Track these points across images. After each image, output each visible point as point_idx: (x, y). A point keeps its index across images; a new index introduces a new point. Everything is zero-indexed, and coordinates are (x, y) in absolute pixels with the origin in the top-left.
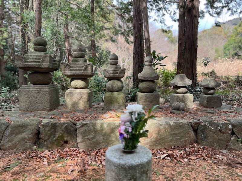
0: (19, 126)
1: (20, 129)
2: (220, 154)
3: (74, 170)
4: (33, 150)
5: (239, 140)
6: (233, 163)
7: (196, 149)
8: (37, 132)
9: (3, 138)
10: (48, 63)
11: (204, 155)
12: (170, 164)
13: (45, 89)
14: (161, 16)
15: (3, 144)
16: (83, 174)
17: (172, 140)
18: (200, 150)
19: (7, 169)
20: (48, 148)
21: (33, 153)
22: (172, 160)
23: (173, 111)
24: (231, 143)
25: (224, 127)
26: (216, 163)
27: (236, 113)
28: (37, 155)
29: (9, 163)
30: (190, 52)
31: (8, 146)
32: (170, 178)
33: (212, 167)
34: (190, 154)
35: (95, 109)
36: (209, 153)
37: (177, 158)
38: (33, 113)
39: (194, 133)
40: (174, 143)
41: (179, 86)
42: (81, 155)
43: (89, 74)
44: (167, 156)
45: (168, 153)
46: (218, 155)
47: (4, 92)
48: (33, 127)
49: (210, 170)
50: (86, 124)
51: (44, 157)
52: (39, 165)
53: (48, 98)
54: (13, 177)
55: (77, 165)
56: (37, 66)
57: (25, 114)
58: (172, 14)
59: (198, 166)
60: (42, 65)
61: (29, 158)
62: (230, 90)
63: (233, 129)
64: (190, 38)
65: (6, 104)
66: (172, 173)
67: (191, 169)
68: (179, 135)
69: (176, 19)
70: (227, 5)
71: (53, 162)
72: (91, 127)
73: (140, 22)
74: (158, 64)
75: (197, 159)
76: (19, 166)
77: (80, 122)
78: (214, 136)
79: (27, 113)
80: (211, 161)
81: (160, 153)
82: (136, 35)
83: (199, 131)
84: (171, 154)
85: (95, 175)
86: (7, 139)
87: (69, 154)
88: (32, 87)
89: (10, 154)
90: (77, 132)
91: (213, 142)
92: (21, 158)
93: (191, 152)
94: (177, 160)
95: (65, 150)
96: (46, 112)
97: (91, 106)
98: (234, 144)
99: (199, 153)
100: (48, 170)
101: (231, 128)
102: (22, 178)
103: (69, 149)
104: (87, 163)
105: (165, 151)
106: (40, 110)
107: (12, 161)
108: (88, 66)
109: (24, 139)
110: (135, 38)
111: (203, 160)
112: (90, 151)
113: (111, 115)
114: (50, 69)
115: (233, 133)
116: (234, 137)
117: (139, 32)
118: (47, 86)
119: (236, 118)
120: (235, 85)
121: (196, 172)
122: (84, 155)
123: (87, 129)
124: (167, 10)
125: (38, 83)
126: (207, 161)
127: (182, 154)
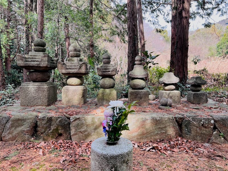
0: (19, 120)
1: (20, 122)
2: (202, 147)
3: (66, 160)
4: (30, 142)
5: (221, 134)
6: (213, 155)
7: (179, 142)
8: (34, 125)
9: (4, 130)
10: (47, 63)
11: (187, 148)
12: (154, 156)
13: (43, 86)
14: (155, 17)
15: (4, 136)
16: (73, 163)
17: (157, 134)
18: (183, 143)
19: (7, 158)
20: (44, 140)
21: (30, 144)
22: (157, 152)
23: (161, 106)
24: (214, 137)
25: (207, 122)
26: (197, 155)
27: (220, 109)
28: (34, 146)
29: (9, 153)
30: (181, 51)
31: (9, 138)
32: (152, 169)
33: (193, 159)
34: (174, 147)
35: (89, 105)
36: (192, 146)
37: (161, 150)
38: (32, 108)
39: (179, 128)
40: (160, 137)
41: (167, 83)
42: (74, 146)
43: (84, 72)
44: (152, 149)
45: (153, 145)
46: (200, 148)
47: (10, 89)
48: (31, 121)
49: (191, 162)
50: (79, 118)
51: (40, 148)
52: (35, 155)
53: (47, 94)
54: (11, 166)
55: (69, 155)
56: (36, 65)
57: (25, 109)
58: (165, 15)
59: (179, 157)
60: (41, 64)
61: (26, 149)
62: (220, 87)
63: (215, 124)
64: (181, 38)
65: (11, 99)
66: (155, 164)
67: (173, 160)
68: (164, 129)
69: (170, 20)
70: (217, 6)
71: (48, 152)
72: (83, 121)
73: (134, 24)
74: (151, 62)
75: (180, 151)
76: (17, 155)
77: (73, 116)
78: (197, 131)
79: (26, 108)
80: (192, 154)
81: (146, 145)
82: (131, 36)
83: (183, 126)
84: (156, 146)
85: (84, 165)
86: (8, 132)
87: (62, 146)
88: (32, 84)
89: (10, 145)
90: (71, 126)
91: (196, 136)
92: (19, 148)
93: (175, 145)
94: (161, 152)
95: (59, 142)
96: (44, 107)
97: (85, 102)
98: (216, 138)
99: (182, 146)
100: (42, 160)
101: (213, 123)
102: (19, 166)
103: (63, 141)
104: (78, 154)
105: (150, 144)
106: (39, 106)
107: (11, 151)
108: (82, 65)
109: (22, 131)
110: (130, 37)
111: (186, 153)
112: (82, 143)
113: (103, 110)
114: (48, 67)
115: (215, 128)
116: (216, 131)
117: (133, 33)
118: (46, 84)
119: (219, 114)
120: (225, 82)
121: (177, 163)
122: (76, 146)
123: (80, 122)
124: (161, 12)
125: (37, 80)
126: (189, 154)
127: (166, 146)
